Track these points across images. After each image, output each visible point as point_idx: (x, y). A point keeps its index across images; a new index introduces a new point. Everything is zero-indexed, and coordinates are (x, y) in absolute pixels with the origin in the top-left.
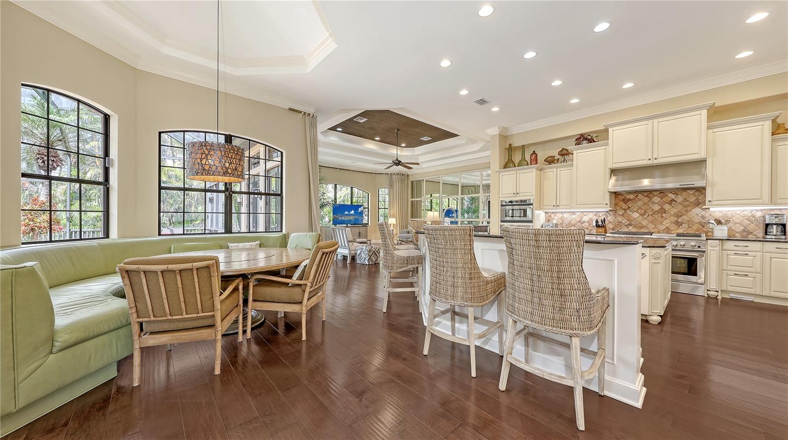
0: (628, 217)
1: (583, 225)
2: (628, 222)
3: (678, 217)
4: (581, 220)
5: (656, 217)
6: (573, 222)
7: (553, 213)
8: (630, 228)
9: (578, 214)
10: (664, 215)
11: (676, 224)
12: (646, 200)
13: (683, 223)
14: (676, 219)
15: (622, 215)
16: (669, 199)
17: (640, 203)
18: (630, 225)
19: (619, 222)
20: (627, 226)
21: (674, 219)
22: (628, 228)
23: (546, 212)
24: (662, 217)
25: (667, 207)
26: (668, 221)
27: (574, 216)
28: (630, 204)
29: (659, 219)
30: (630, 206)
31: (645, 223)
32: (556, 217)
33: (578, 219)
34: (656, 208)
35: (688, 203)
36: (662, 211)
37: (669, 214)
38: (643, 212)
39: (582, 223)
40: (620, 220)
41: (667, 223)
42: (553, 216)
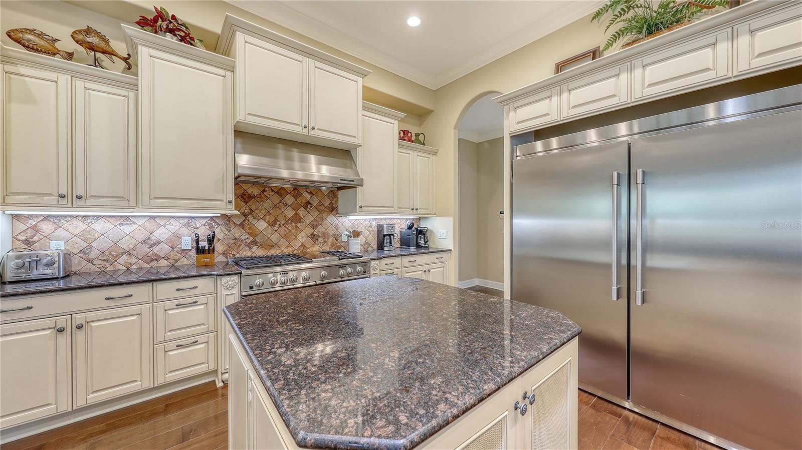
0: (250, 228)
1: (156, 249)
2: (251, 239)
3: (314, 228)
4: (149, 238)
5: (290, 228)
6: (125, 245)
7: (46, 218)
8: (255, 248)
9: (141, 222)
10: (299, 225)
11: (312, 239)
12: (276, 199)
13: (318, 236)
14: (311, 230)
15: (239, 225)
16: (304, 201)
17: (267, 204)
18: (254, 243)
19: (236, 239)
20: (248, 245)
21: (309, 230)
22: (250, 248)
23: (14, 217)
24: (297, 227)
25: (302, 212)
26: (303, 234)
27: (127, 229)
28: (253, 204)
29: (294, 231)
30: (253, 207)
31: (275, 238)
32: (61, 232)
33: (140, 236)
34: (290, 213)
35: (323, 208)
36: (297, 219)
37: (304, 224)
38: (272, 220)
39: (152, 246)
40: (237, 235)
41: (302, 237)
42: (46, 227)
